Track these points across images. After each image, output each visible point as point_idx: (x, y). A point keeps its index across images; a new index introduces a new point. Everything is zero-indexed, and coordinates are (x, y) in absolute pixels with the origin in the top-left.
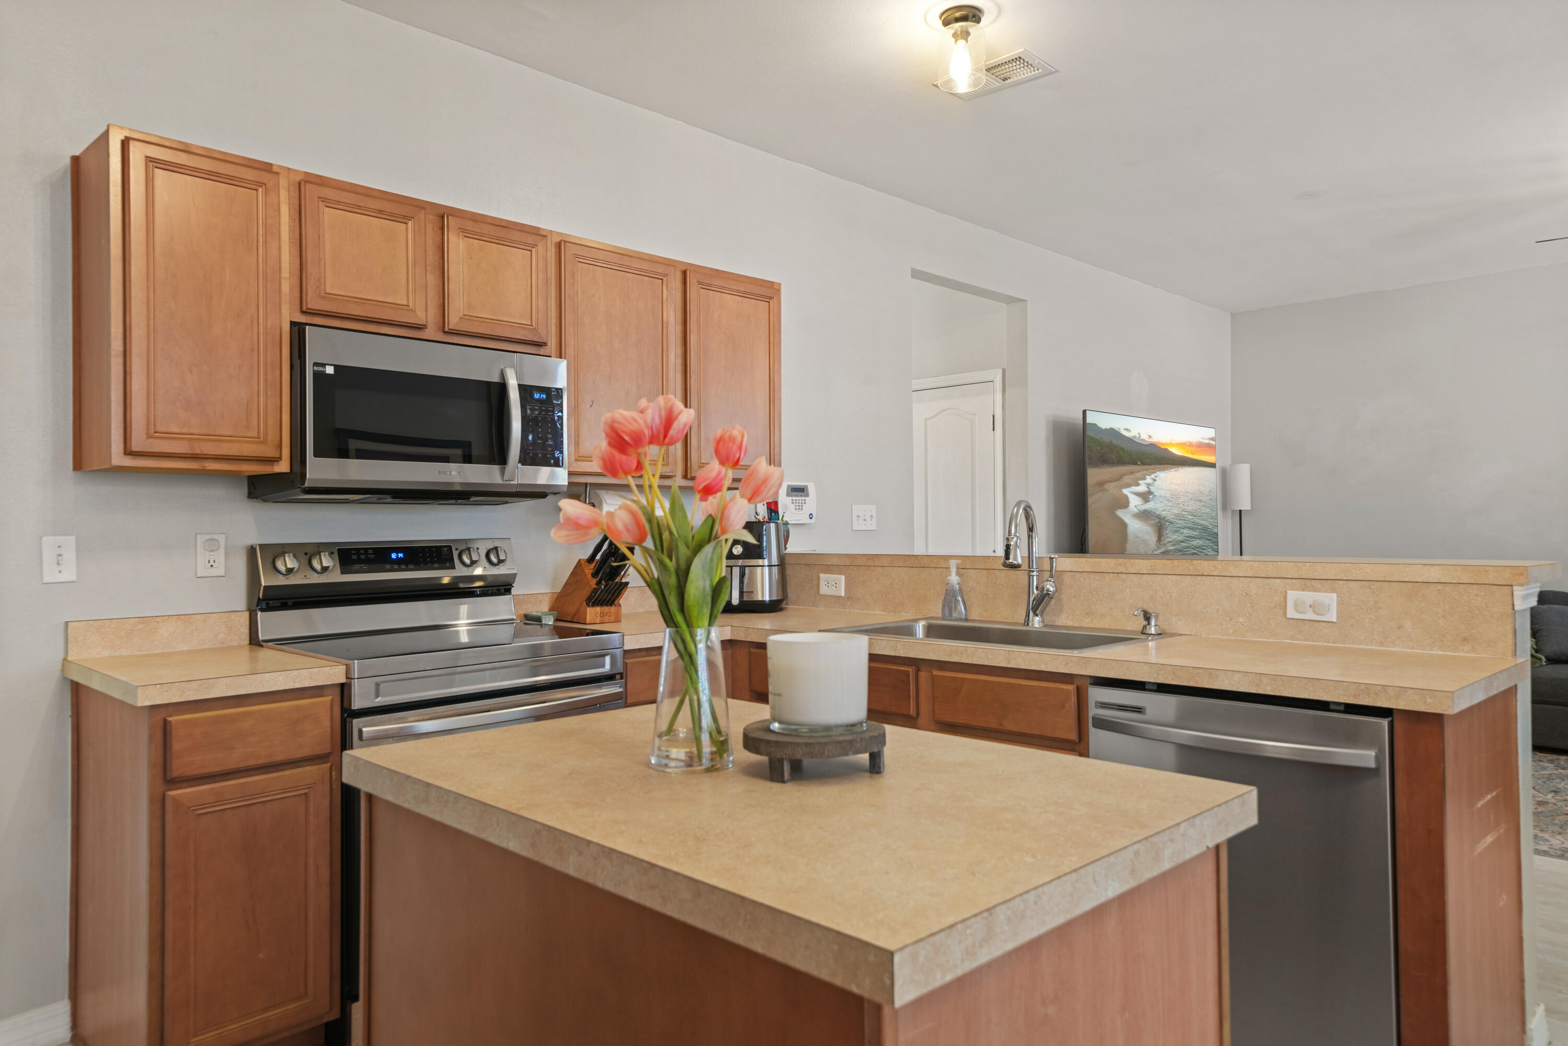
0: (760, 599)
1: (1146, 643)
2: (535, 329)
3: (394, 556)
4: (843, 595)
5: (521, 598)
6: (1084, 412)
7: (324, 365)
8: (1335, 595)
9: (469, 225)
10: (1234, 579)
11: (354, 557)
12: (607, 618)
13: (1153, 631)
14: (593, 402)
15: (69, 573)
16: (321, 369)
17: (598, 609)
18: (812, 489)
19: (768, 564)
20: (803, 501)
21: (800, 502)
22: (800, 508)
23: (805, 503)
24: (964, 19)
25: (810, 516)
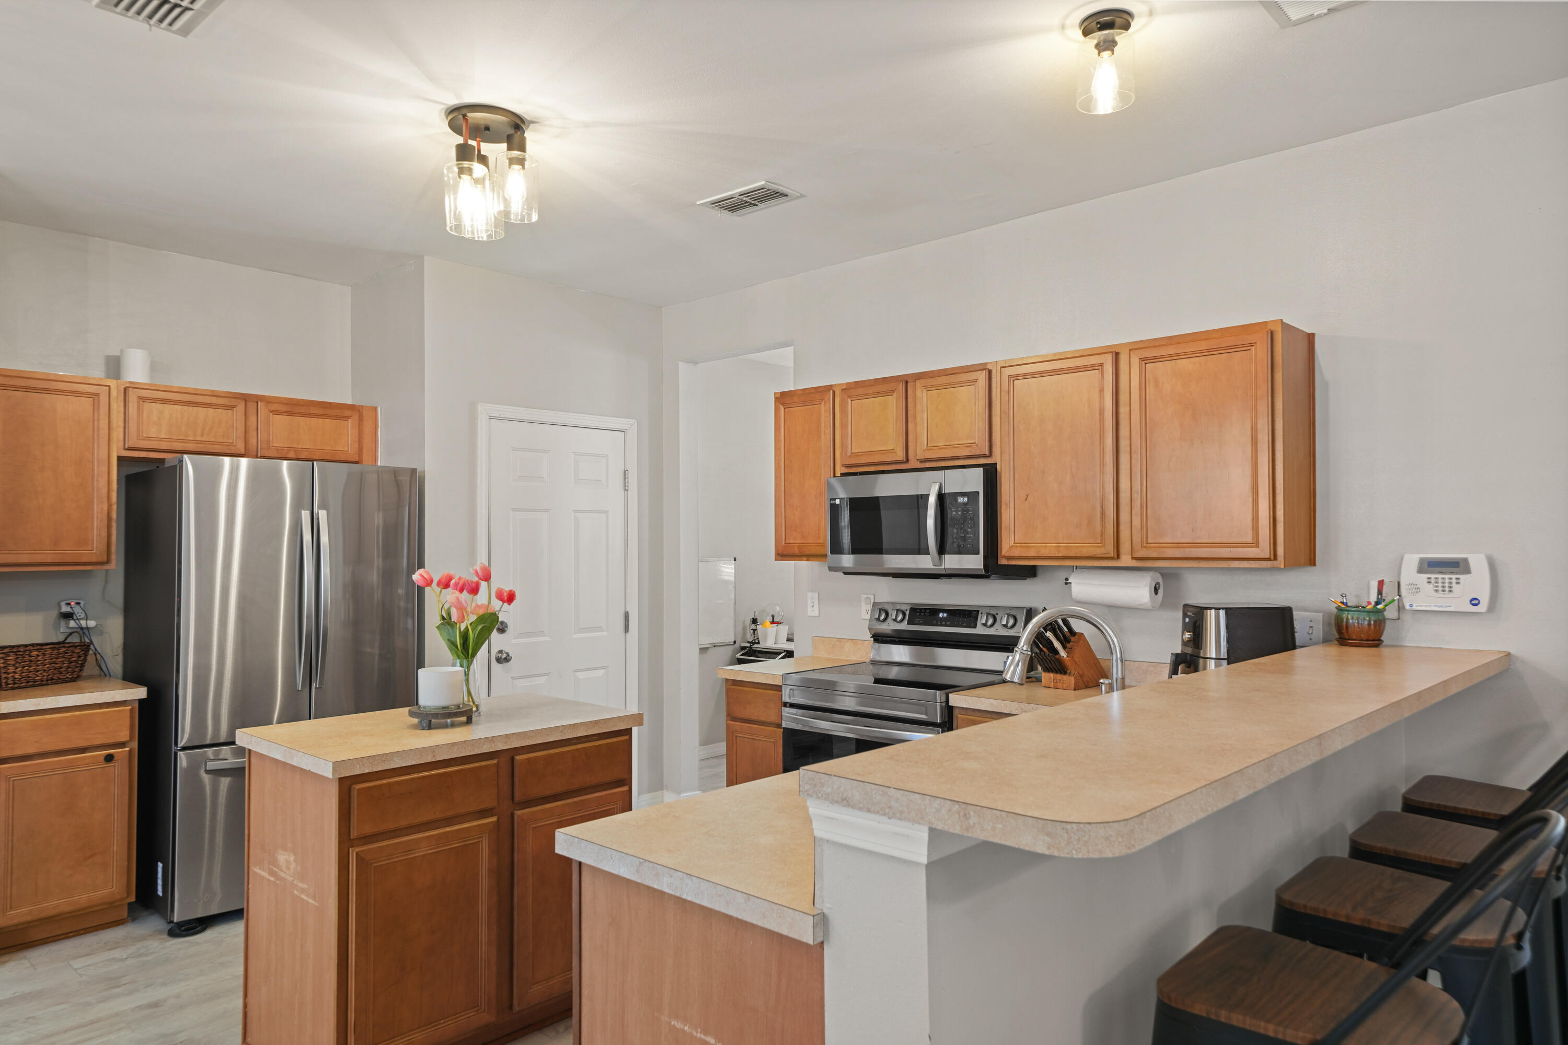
2: (977, 445)
3: (941, 615)
7: (835, 499)
9: (929, 381)
11: (918, 614)
12: (1059, 685)
14: (1027, 496)
15: (816, 613)
16: (834, 502)
17: (1052, 675)
18: (1478, 563)
19: (1214, 656)
20: (1454, 581)
21: (1447, 581)
22: (1447, 589)
23: (1458, 583)
24: (1109, 25)
25: (1473, 602)
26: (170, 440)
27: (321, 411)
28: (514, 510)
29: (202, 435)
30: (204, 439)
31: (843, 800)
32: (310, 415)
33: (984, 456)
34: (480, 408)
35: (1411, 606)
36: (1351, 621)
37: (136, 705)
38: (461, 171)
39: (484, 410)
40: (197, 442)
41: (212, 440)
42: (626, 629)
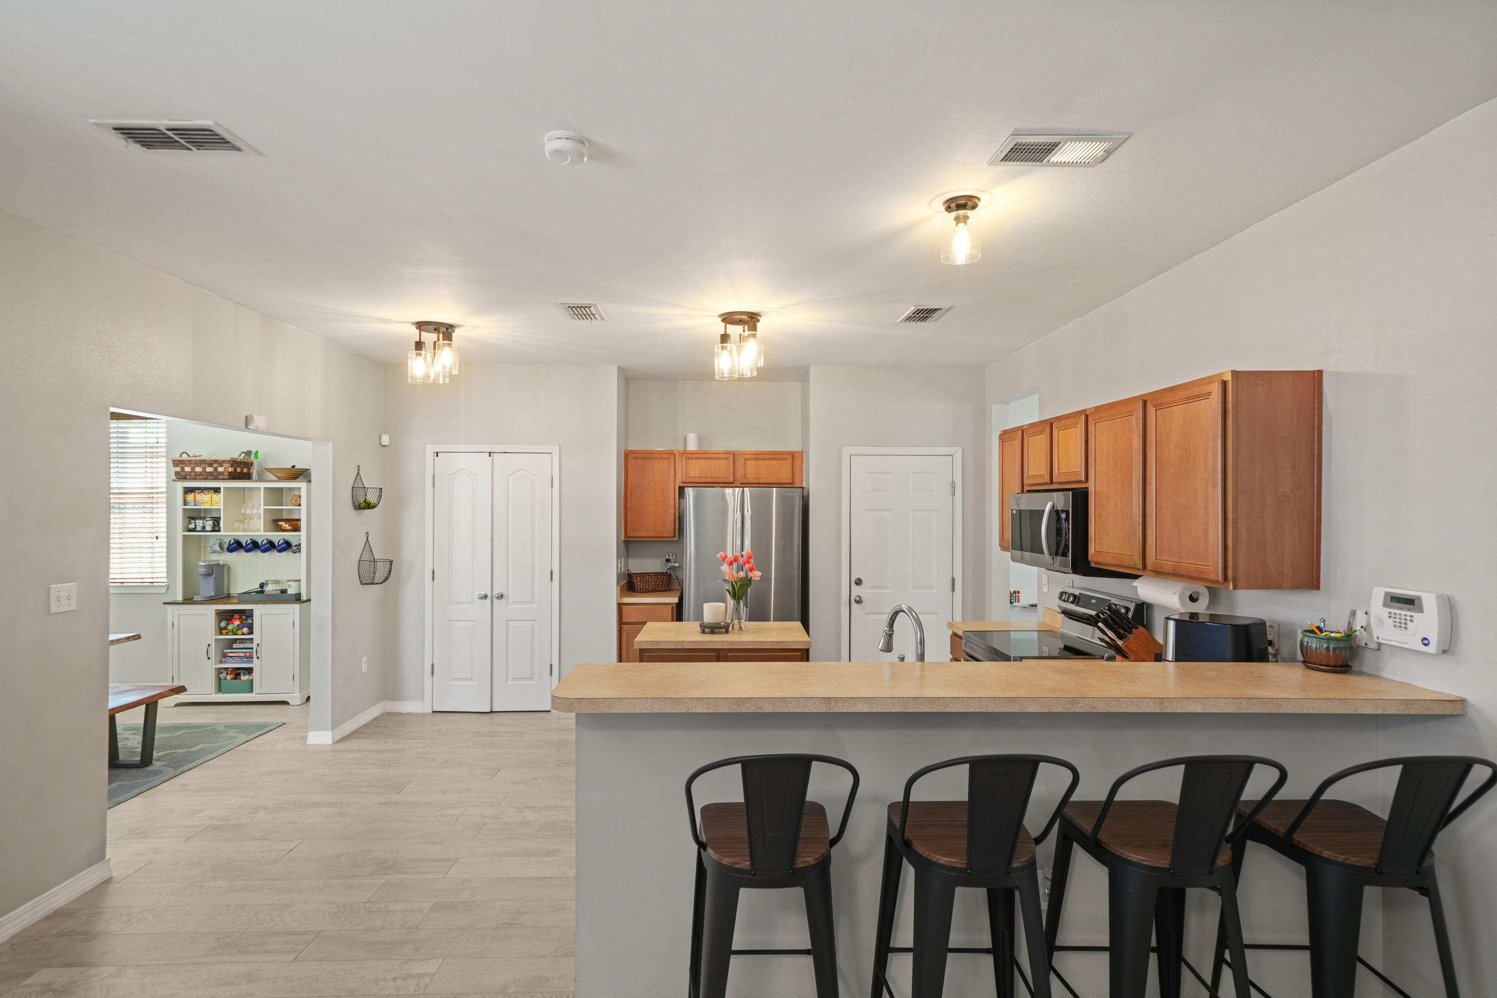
2: (1079, 473)
7: (1016, 510)
15: (1046, 590)
16: (1016, 512)
20: (1409, 618)
21: (1404, 617)
22: (1403, 625)
23: (1412, 621)
24: (963, 206)
25: (1424, 642)
26: (700, 477)
27: (771, 457)
28: (867, 510)
29: (714, 474)
30: (715, 475)
32: (766, 459)
33: (1081, 482)
34: (844, 450)
35: (1378, 638)
36: (1310, 644)
37: (675, 605)
38: (722, 348)
39: (846, 451)
40: (713, 477)
41: (719, 476)
42: (953, 590)
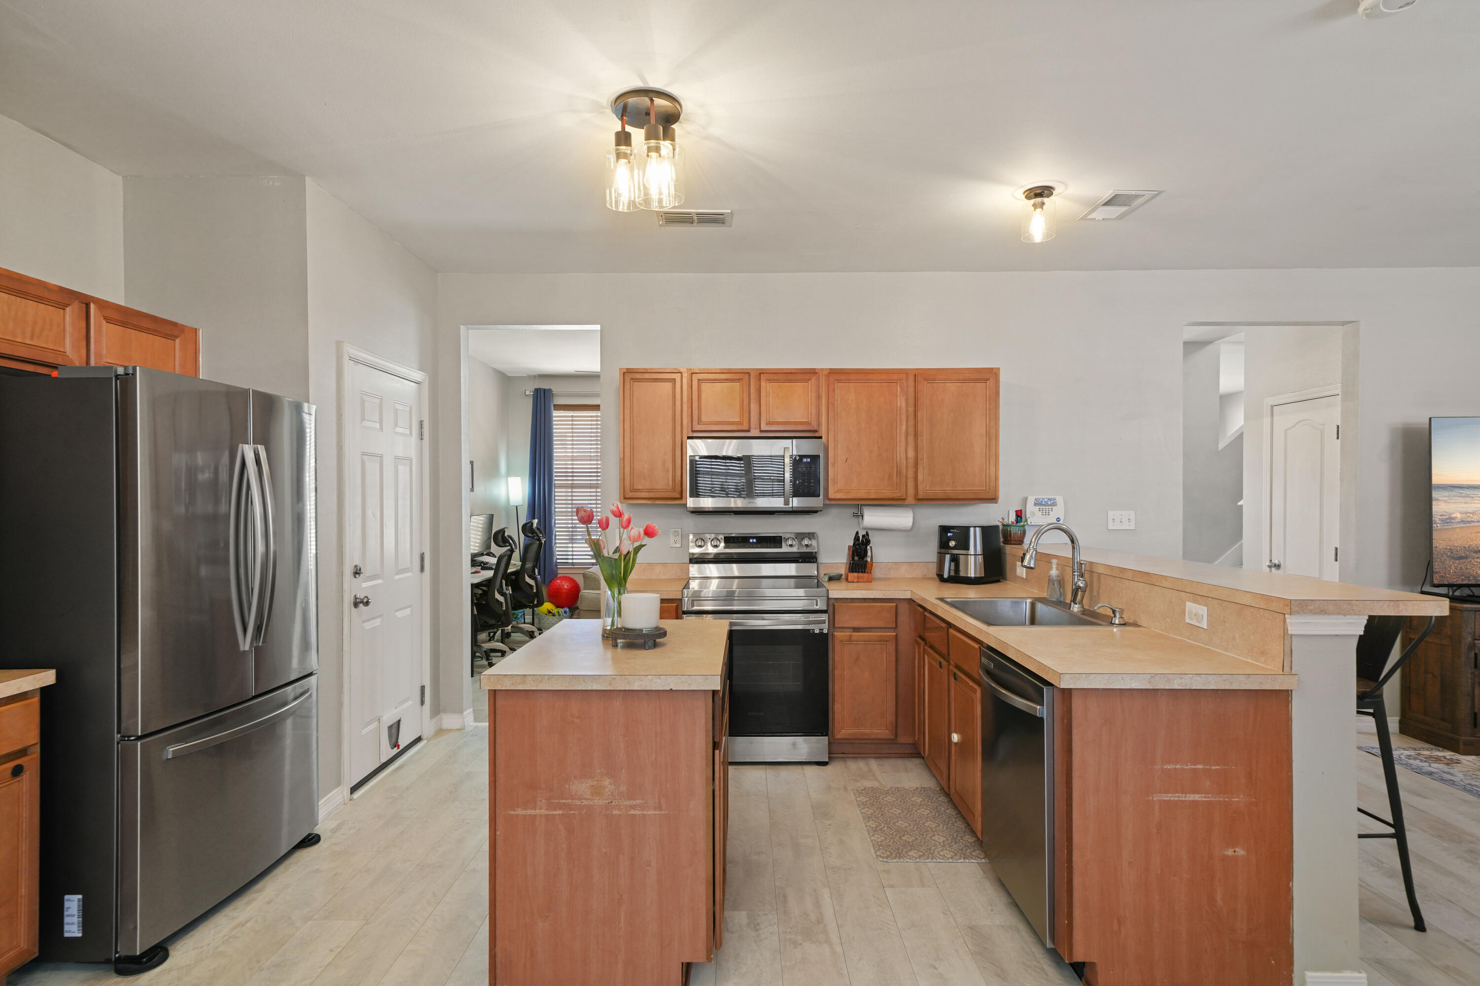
0: (969, 576)
1: (1112, 628)
2: (810, 424)
3: (751, 541)
4: (1024, 577)
5: (828, 565)
6: (1430, 419)
7: (694, 456)
8: (1206, 608)
9: (772, 377)
10: (1167, 589)
11: (732, 541)
12: (861, 580)
13: (1117, 622)
14: (847, 459)
16: (693, 458)
17: (856, 574)
18: (1060, 500)
19: (973, 554)
20: (1050, 510)
21: (1047, 510)
22: (1047, 514)
23: (1052, 511)
24: (1040, 195)
27: (151, 326)
29: (32, 338)
30: (34, 343)
31: (1322, 611)
34: (344, 347)
35: (1031, 523)
40: (27, 346)
41: (44, 346)
42: (422, 569)
